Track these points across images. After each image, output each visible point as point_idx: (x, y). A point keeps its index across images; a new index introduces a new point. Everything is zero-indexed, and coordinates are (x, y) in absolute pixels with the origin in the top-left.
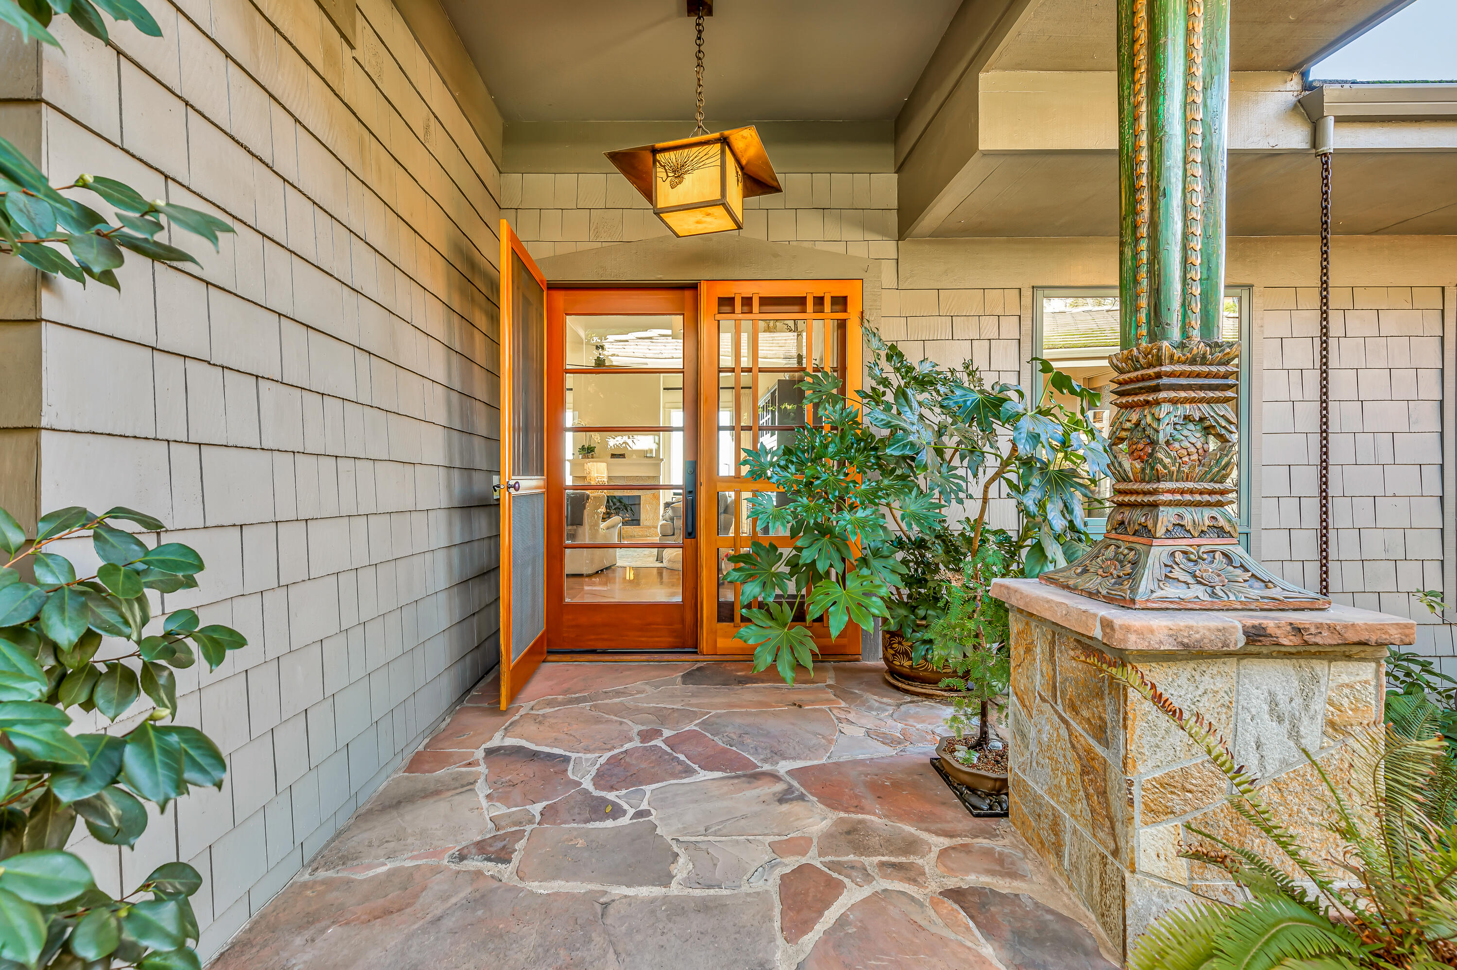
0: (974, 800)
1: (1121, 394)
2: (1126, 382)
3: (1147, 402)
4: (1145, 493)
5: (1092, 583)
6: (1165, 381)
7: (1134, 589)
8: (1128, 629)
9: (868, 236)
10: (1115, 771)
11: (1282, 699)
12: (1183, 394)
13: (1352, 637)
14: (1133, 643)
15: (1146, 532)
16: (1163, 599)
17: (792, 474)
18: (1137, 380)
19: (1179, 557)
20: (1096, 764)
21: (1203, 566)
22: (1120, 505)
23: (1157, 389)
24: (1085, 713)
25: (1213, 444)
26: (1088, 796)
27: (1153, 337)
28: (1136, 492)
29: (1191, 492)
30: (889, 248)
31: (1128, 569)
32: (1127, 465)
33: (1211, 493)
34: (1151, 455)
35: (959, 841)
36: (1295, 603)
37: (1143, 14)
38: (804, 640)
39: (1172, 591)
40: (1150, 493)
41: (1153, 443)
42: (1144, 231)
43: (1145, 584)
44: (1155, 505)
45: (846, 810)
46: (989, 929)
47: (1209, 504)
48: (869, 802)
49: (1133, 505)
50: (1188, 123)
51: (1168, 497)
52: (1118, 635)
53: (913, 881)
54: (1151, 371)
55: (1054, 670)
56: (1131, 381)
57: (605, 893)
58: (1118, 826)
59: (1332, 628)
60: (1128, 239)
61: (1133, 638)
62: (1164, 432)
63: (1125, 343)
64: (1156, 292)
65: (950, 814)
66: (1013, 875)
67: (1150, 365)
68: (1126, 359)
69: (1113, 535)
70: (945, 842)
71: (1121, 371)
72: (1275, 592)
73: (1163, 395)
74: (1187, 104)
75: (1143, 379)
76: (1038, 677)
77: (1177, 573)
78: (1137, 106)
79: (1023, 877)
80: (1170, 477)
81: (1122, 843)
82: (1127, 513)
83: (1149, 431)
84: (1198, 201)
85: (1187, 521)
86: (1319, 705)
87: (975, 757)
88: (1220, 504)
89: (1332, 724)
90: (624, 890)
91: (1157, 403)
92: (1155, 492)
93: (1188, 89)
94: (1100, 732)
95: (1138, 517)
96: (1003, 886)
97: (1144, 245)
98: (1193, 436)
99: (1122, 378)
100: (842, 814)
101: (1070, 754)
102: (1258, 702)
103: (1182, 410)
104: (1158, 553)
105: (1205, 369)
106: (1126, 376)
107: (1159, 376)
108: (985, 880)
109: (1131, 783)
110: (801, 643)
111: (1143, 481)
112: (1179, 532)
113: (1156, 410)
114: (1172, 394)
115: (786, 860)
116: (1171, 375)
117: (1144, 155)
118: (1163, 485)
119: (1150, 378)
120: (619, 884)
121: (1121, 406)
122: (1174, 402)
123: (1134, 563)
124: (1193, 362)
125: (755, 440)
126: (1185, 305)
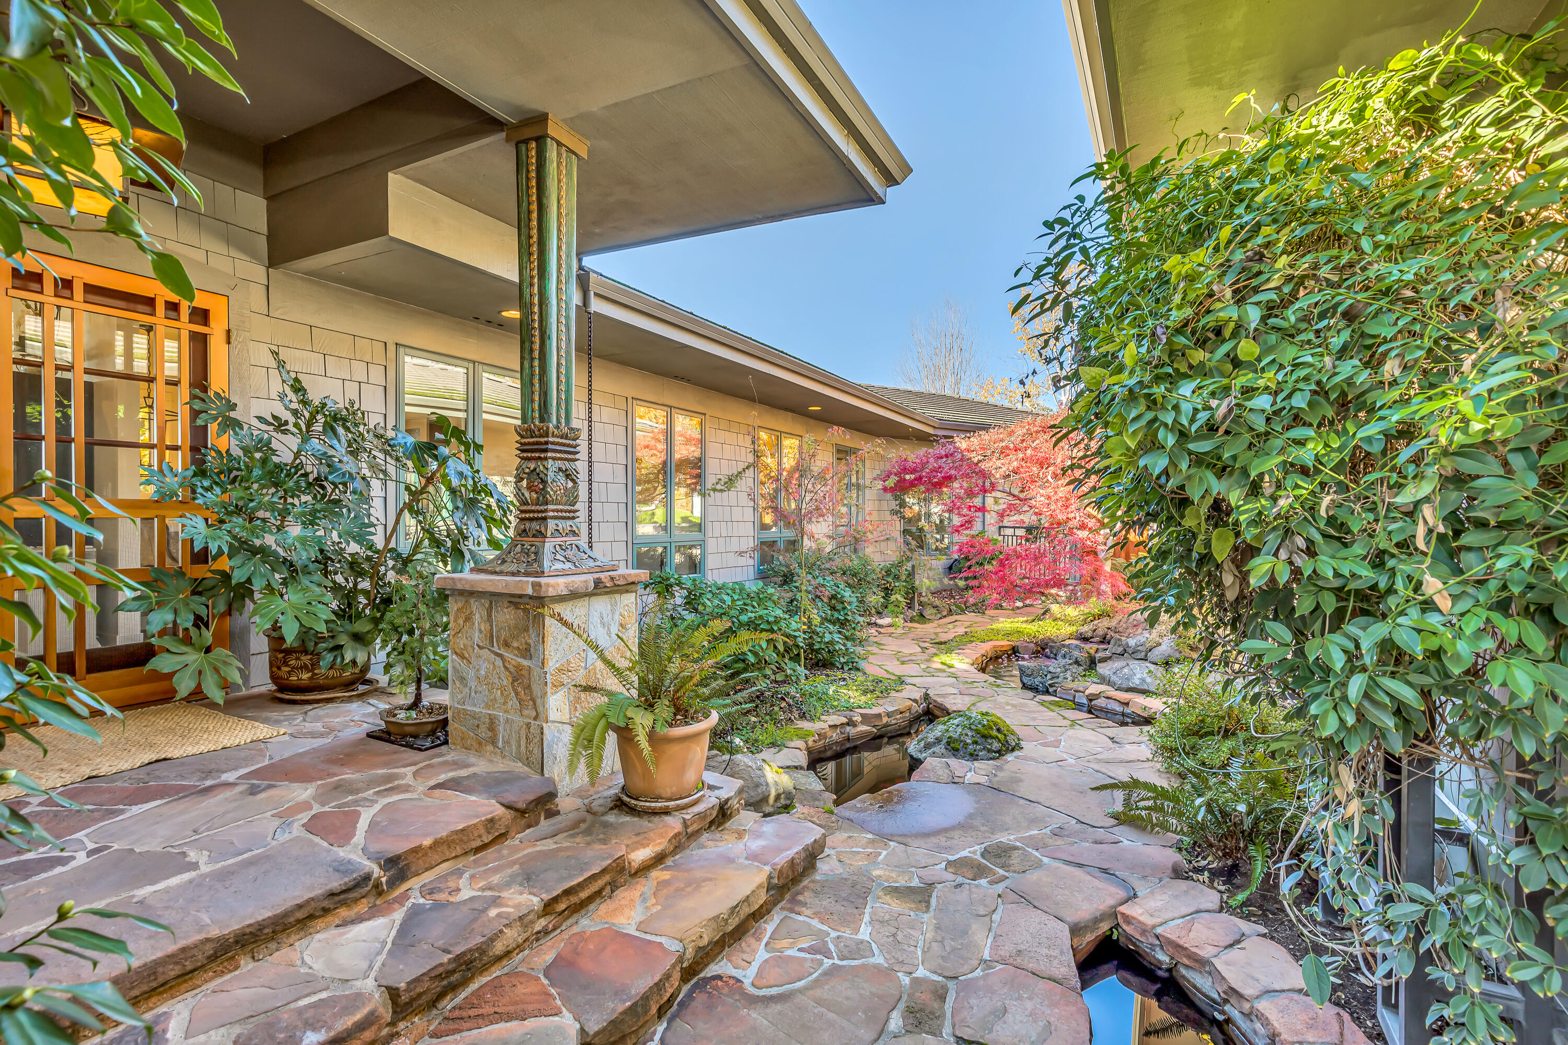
0: (419, 742)
1: (523, 451)
2: (525, 444)
3: (540, 458)
4: (539, 512)
5: (513, 568)
6: (550, 446)
7: (541, 566)
8: (548, 585)
9: (234, 253)
10: (536, 672)
11: (605, 615)
12: (558, 455)
13: (630, 580)
14: (551, 592)
15: (541, 535)
16: (556, 570)
17: (217, 496)
18: (533, 444)
19: (558, 548)
20: (523, 672)
21: (568, 552)
22: (522, 519)
23: (546, 451)
24: (515, 644)
25: (570, 484)
26: (517, 694)
27: (542, 420)
28: (533, 511)
29: (561, 511)
30: (259, 271)
31: (533, 557)
32: (527, 495)
33: (570, 512)
34: (543, 489)
35: (421, 765)
36: (607, 568)
37: (535, 223)
38: (227, 660)
39: (559, 566)
40: (542, 511)
41: (543, 482)
42: (536, 354)
43: (546, 564)
44: (545, 519)
45: (321, 779)
46: (468, 791)
47: (569, 518)
48: (335, 769)
49: (531, 520)
50: (559, 300)
51: (551, 514)
52: (543, 589)
53: (407, 791)
54: (542, 440)
55: (491, 626)
56: (529, 444)
57: (133, 896)
58: (539, 701)
59: (623, 576)
60: (527, 356)
61: (550, 589)
62: (551, 475)
63: (524, 419)
64: (545, 394)
65: (405, 756)
66: (467, 766)
67: (541, 436)
68: (526, 430)
69: (518, 538)
70: (414, 768)
71: (522, 437)
72: (598, 563)
73: (549, 454)
74: (559, 289)
75: (537, 443)
76: (477, 634)
77: (558, 557)
78: (532, 277)
79: (473, 765)
80: (552, 503)
81: (540, 709)
82: (528, 525)
83: (542, 475)
84: (563, 345)
85: (560, 528)
86: (617, 617)
87: (413, 714)
88: (573, 518)
89: (621, 625)
90: (150, 889)
91: (546, 459)
92: (546, 511)
93: (559, 281)
94: (526, 652)
95: (535, 526)
96: (463, 773)
97: (536, 363)
98: (561, 477)
99: (523, 441)
100: (319, 782)
101: (503, 673)
102: (596, 619)
103: (559, 464)
104: (549, 546)
105: (567, 442)
106: (526, 440)
107: (547, 443)
108: (451, 775)
109: (546, 673)
110: (225, 663)
111: (537, 504)
112: (557, 534)
113: (545, 463)
114: (554, 455)
115: (299, 816)
116: (553, 443)
117: (536, 309)
118: (550, 507)
119: (541, 443)
120: (142, 887)
121: (522, 458)
122: (554, 459)
123: (536, 553)
124: (562, 437)
125: (161, 459)
126: (558, 404)
